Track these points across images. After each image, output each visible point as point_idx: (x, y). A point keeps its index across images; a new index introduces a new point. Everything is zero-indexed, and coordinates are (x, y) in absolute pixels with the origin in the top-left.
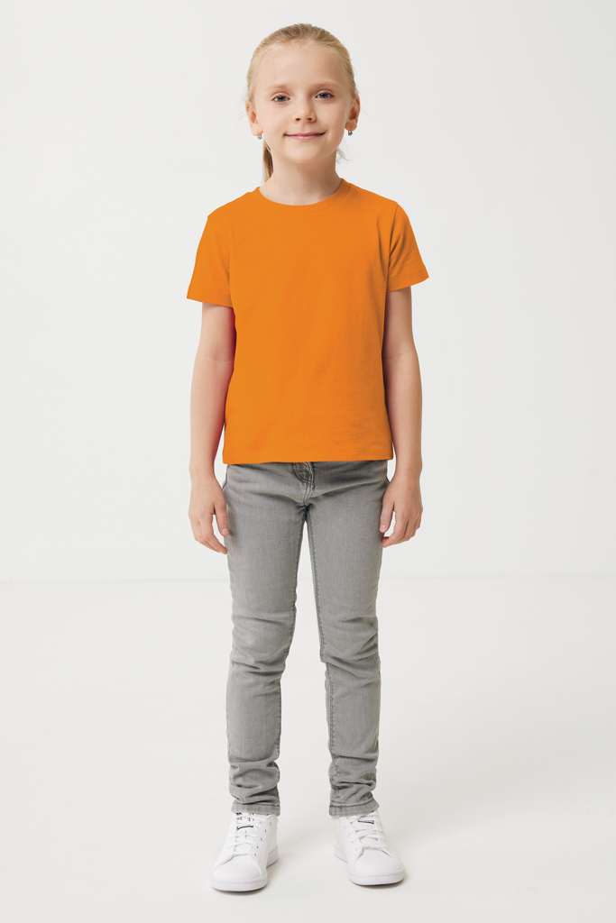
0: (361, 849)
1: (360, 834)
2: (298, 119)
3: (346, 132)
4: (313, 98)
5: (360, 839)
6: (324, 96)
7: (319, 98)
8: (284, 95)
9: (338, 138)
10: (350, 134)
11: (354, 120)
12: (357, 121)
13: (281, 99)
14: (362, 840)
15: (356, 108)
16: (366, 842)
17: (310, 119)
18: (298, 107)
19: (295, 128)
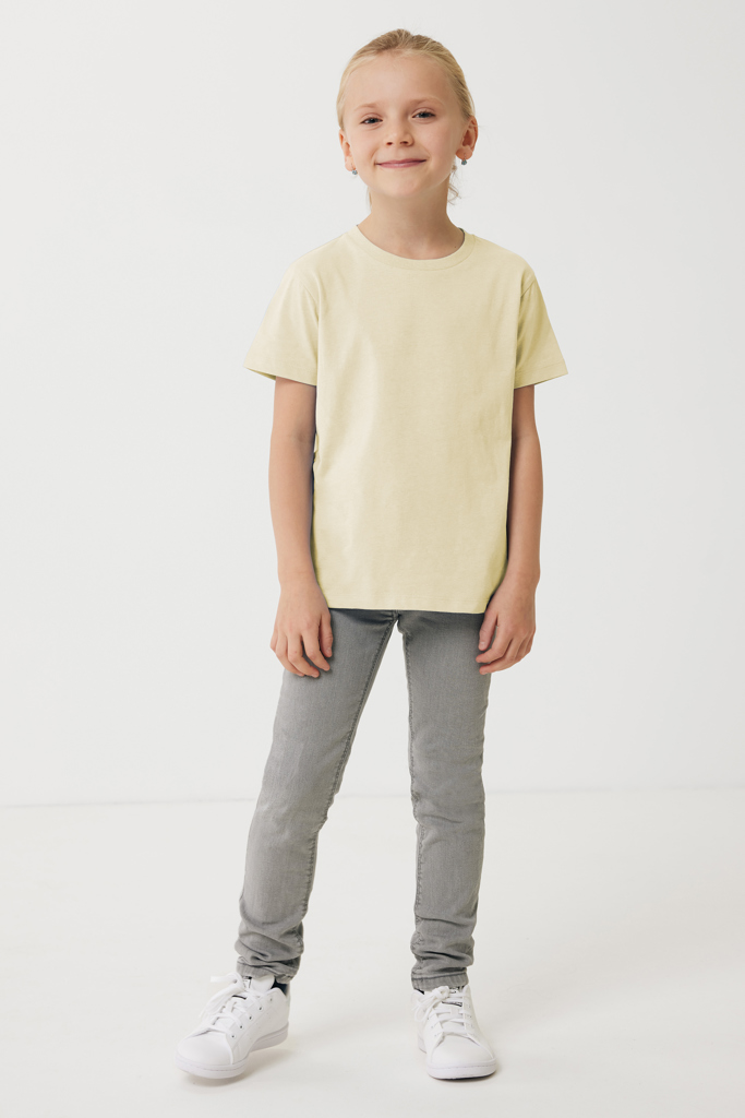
0: (440, 1035)
1: (442, 1017)
2: (390, 144)
3: (458, 161)
4: (410, 118)
5: (442, 1023)
6: (424, 115)
7: (418, 119)
8: (375, 116)
9: (446, 168)
10: (464, 163)
11: (468, 147)
12: (473, 148)
13: (373, 121)
14: (444, 1025)
15: (472, 131)
16: (449, 1027)
17: (406, 143)
18: (391, 130)
19: (386, 154)
